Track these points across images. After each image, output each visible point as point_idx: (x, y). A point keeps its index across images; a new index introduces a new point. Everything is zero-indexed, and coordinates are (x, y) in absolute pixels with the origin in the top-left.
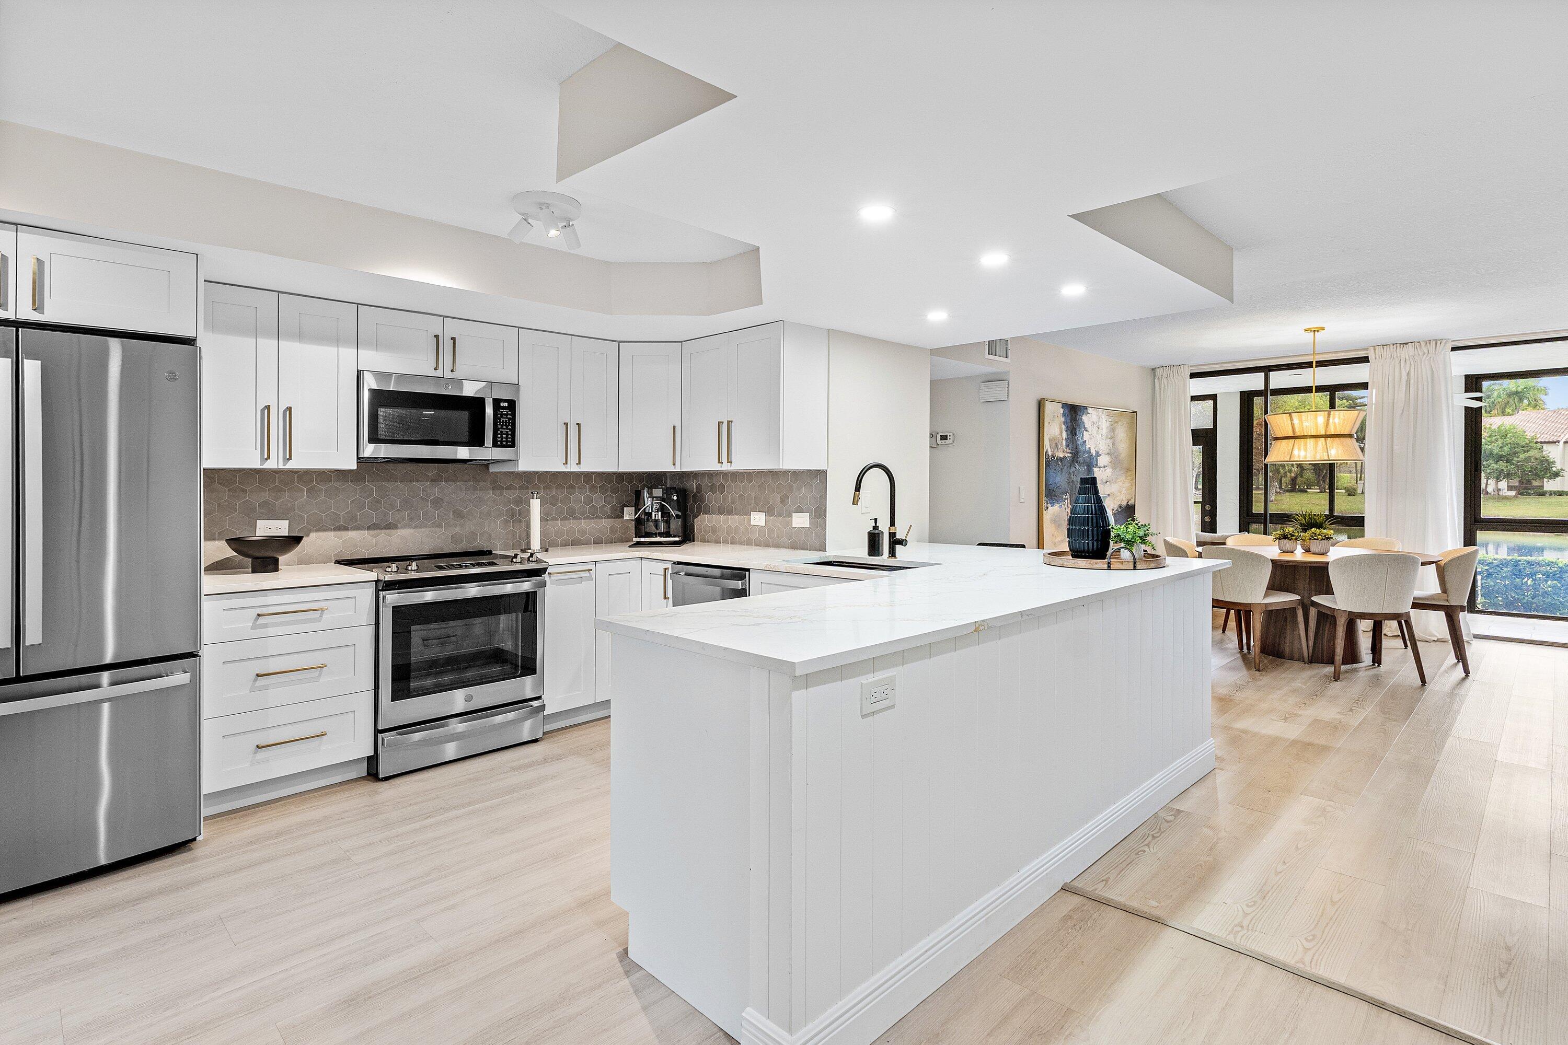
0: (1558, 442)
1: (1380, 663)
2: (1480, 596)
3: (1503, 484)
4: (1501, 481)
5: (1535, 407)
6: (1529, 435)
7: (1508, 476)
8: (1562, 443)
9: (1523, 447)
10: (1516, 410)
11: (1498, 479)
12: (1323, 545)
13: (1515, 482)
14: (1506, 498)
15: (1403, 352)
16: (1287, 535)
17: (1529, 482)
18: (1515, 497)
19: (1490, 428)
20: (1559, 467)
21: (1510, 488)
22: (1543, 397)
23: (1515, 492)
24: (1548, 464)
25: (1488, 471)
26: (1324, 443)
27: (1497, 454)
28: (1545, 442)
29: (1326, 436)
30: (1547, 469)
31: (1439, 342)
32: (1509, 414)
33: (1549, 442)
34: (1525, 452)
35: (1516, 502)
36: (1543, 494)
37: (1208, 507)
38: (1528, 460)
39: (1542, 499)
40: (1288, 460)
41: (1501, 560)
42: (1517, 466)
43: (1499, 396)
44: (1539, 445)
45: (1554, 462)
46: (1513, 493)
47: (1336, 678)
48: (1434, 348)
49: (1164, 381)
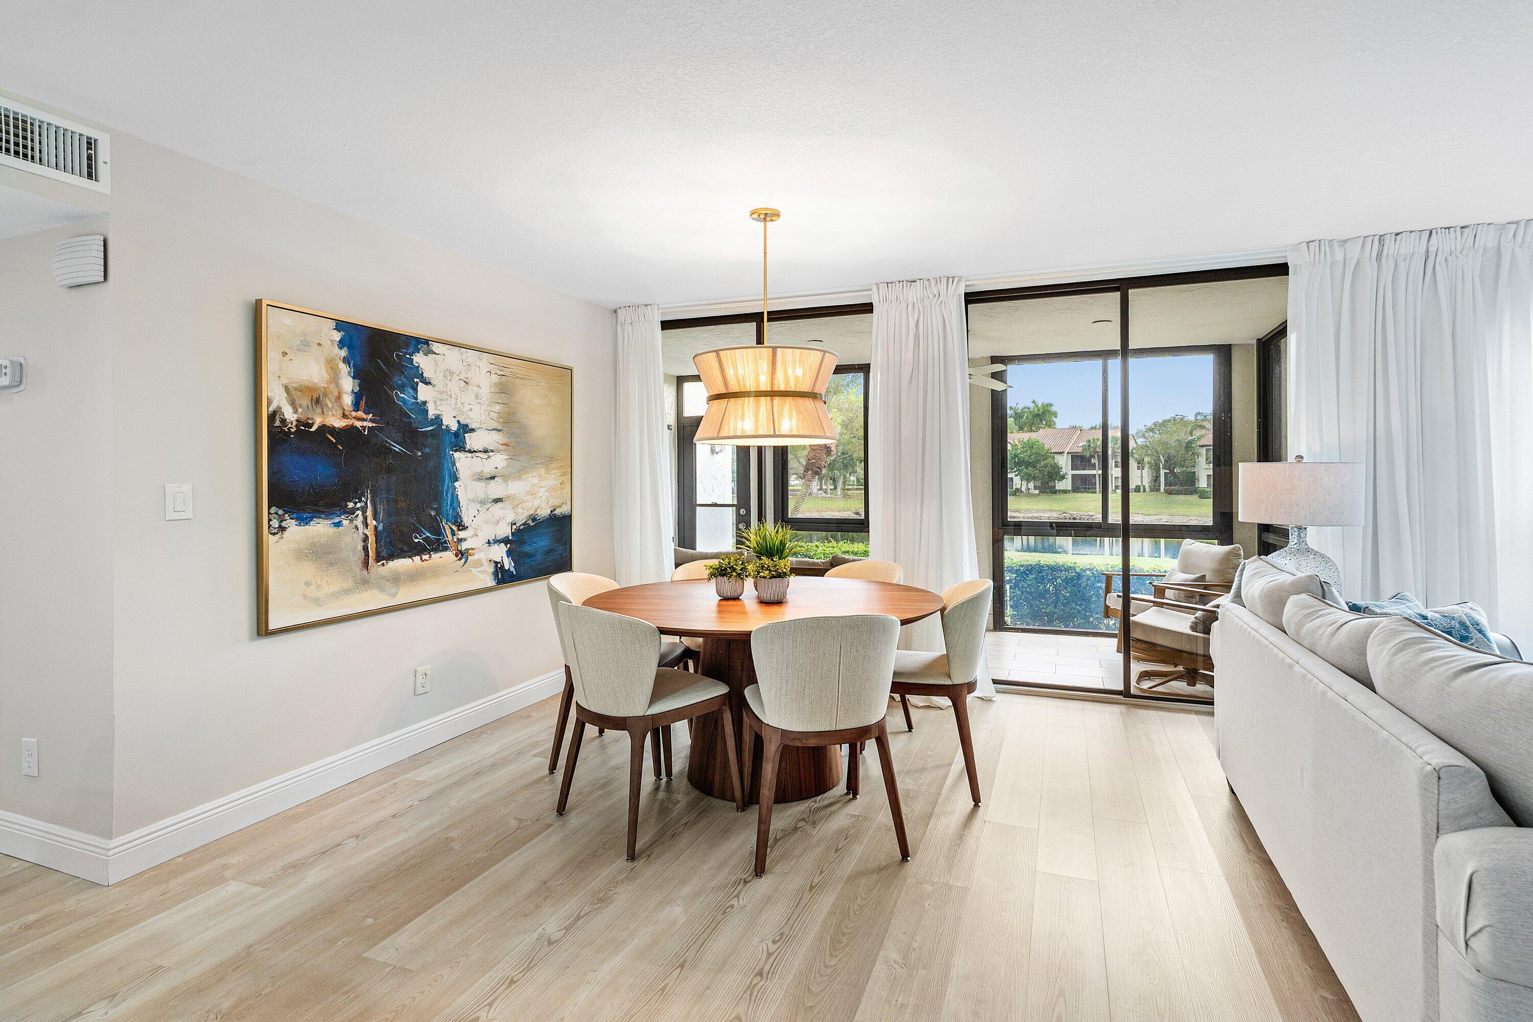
0: (1064, 452)
1: (855, 793)
2: (1009, 607)
3: (1031, 485)
4: (1030, 482)
5: (1049, 427)
6: (1046, 447)
7: (1034, 478)
8: (1066, 453)
9: (1043, 456)
10: (1038, 429)
11: (1028, 481)
12: (774, 587)
13: (1038, 484)
14: (1033, 495)
15: (911, 293)
16: (725, 569)
17: (1047, 483)
18: (1039, 495)
19: (1023, 441)
20: (1064, 472)
21: (1036, 488)
22: (1054, 419)
23: (1038, 491)
24: (1058, 469)
25: (1022, 475)
26: (769, 406)
27: (1027, 461)
28: (1056, 453)
29: (772, 394)
30: (1058, 473)
31: (951, 280)
32: (1034, 431)
33: (1058, 453)
34: (1044, 460)
35: (1039, 498)
36: (1055, 492)
37: (742, 512)
38: (1046, 466)
39: (1054, 496)
40: (715, 435)
41: (1027, 566)
42: (1040, 471)
43: (1027, 417)
44: (1052, 455)
45: (1061, 468)
46: (1037, 492)
47: (758, 871)
48: (945, 284)
49: (628, 328)
